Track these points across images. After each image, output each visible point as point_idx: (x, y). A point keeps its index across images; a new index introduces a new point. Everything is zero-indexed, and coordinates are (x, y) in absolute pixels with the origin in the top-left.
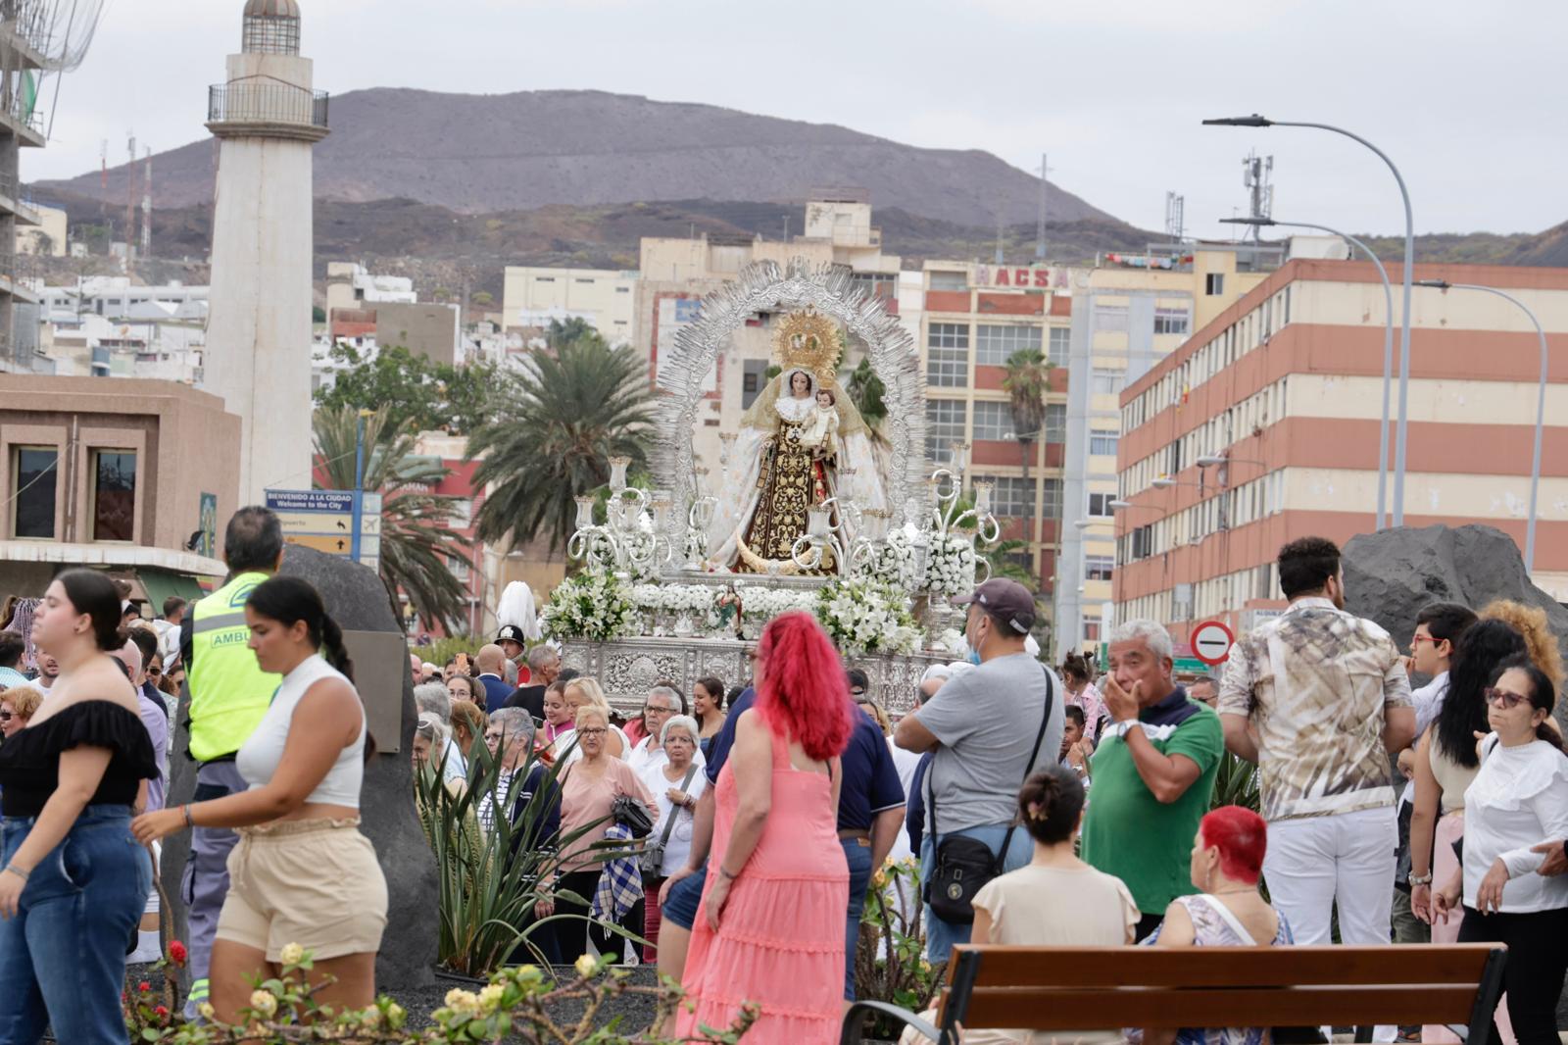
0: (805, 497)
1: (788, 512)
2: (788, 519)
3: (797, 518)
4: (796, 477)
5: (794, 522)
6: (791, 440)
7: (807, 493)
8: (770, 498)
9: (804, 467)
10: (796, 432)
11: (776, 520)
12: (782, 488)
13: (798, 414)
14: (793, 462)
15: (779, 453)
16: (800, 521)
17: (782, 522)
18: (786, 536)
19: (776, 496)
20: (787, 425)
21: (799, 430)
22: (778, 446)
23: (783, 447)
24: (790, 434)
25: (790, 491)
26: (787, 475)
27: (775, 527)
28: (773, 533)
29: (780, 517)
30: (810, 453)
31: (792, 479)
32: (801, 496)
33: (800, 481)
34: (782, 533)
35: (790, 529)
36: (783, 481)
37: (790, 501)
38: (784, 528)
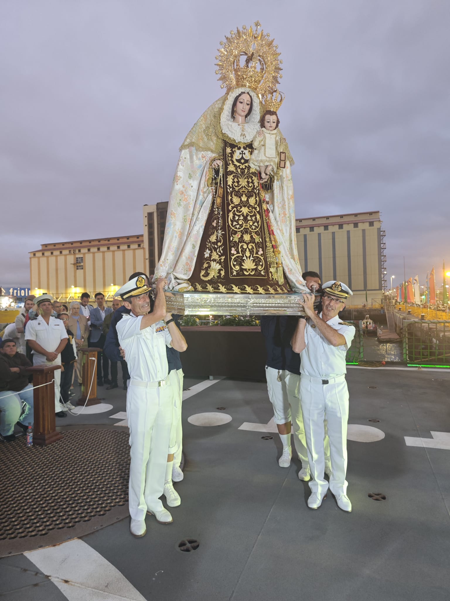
0: (258, 217)
1: (246, 231)
2: (247, 238)
3: (255, 236)
4: (249, 197)
5: (252, 240)
6: (239, 161)
7: (259, 212)
8: (225, 218)
9: (254, 188)
10: (242, 153)
11: (236, 238)
12: (236, 207)
13: (243, 135)
14: (243, 182)
15: (227, 173)
16: (257, 239)
17: (241, 240)
18: (248, 254)
19: (231, 215)
20: (233, 146)
21: (246, 152)
22: (226, 165)
23: (231, 168)
24: (237, 155)
25: (245, 210)
26: (239, 195)
27: (236, 245)
28: (233, 251)
29: (239, 235)
30: (259, 174)
31: (244, 198)
32: (255, 215)
33: (252, 201)
34: (243, 251)
35: (250, 247)
36: (236, 200)
37: (245, 219)
38: (245, 246)
